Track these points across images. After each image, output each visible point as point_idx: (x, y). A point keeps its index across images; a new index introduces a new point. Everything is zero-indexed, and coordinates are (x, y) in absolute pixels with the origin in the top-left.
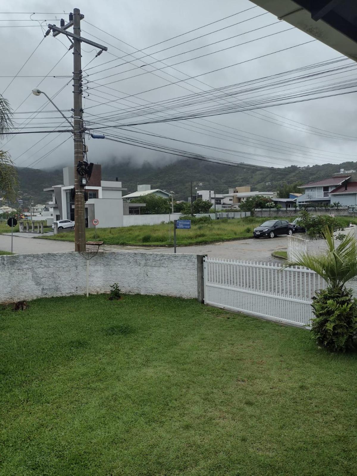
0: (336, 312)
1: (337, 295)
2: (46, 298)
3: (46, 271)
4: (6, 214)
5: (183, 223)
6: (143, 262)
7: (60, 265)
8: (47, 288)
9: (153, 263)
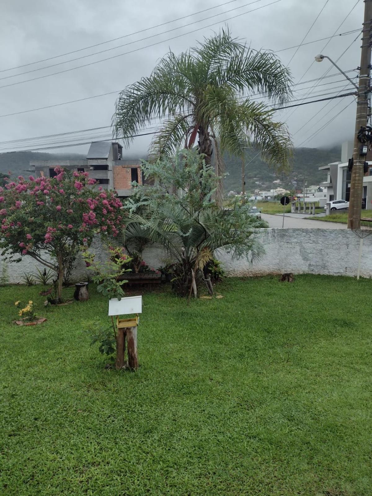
2: (312, 275)
3: (314, 247)
4: (280, 195)
7: (330, 242)
8: (314, 264)
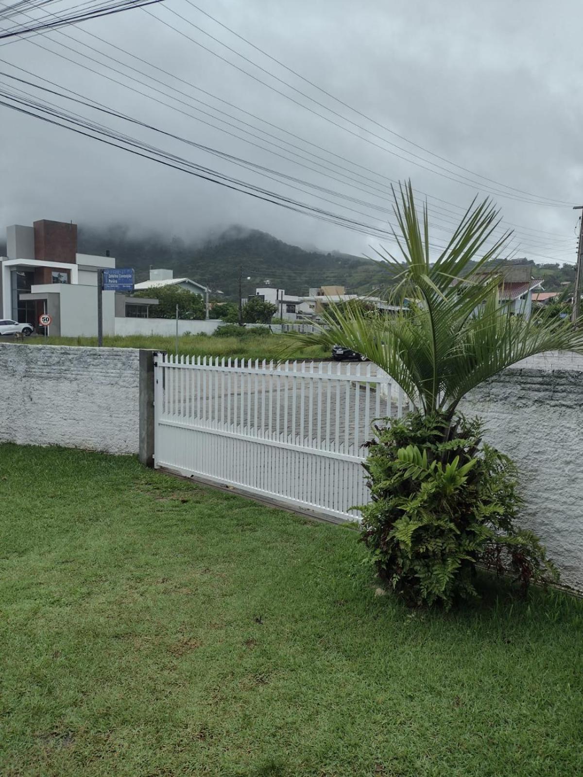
0: (423, 485)
1: (435, 432)
5: (116, 276)
6: (22, 368)
9: (45, 371)
